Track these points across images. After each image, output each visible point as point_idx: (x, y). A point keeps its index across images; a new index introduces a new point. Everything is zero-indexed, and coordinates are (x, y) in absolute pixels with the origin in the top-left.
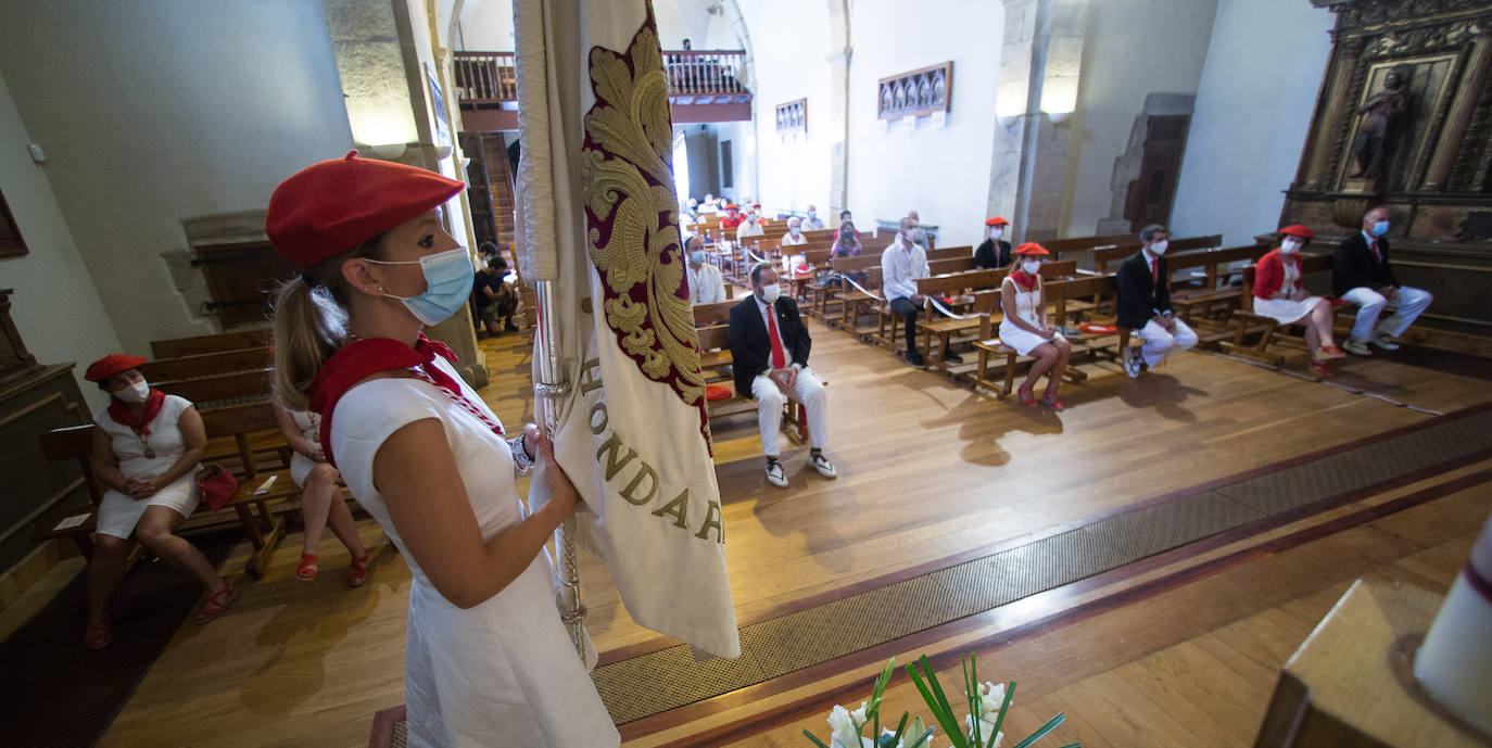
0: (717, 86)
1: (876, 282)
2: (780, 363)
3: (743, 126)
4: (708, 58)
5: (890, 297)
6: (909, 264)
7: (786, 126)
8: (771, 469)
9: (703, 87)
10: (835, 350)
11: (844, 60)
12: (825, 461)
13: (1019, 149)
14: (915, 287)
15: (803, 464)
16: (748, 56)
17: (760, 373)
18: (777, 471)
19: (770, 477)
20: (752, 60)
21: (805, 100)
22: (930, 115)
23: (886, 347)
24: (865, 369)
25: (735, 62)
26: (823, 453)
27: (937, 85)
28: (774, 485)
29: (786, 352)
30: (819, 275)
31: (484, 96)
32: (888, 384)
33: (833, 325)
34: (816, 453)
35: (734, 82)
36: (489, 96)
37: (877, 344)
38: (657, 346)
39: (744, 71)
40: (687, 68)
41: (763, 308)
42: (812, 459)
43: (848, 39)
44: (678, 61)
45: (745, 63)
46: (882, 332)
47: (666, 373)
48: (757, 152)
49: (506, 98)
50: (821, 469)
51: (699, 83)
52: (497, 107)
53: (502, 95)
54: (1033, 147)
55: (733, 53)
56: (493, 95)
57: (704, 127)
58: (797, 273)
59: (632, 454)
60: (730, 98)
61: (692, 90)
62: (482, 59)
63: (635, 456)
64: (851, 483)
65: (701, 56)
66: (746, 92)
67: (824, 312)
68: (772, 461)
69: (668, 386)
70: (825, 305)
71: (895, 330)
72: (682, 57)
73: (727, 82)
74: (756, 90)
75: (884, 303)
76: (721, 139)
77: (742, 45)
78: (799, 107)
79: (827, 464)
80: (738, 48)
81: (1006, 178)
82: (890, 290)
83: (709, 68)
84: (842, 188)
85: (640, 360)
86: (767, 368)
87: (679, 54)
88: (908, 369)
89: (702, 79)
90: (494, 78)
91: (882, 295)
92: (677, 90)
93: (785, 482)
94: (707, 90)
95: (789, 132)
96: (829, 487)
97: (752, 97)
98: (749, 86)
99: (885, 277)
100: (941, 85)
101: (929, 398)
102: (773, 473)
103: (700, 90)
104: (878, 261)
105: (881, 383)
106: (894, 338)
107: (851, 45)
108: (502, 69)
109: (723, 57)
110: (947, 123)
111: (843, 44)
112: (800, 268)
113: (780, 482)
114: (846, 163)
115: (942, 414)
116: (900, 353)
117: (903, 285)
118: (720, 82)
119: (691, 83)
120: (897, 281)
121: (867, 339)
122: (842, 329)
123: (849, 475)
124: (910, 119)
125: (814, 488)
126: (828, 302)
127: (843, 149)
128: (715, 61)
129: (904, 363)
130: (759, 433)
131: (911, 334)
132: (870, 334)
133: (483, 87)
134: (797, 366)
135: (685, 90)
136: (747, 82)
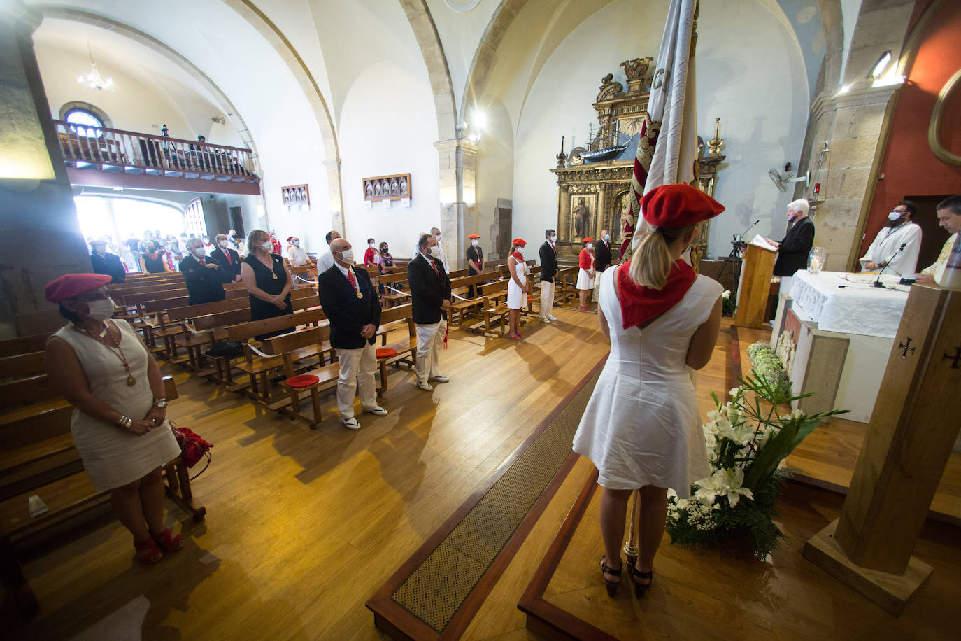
0: (231, 170)
3: (254, 198)
4: (222, 150)
7: (291, 200)
9: (220, 169)
11: (336, 165)
13: (455, 220)
16: (253, 154)
20: (257, 156)
21: (306, 185)
25: (241, 158)
35: (245, 170)
39: (252, 164)
43: (338, 154)
45: (252, 158)
48: (266, 214)
51: (217, 166)
55: (242, 150)
60: (242, 180)
61: (212, 170)
65: (216, 149)
66: (254, 176)
74: (262, 175)
76: (231, 205)
77: (248, 145)
78: (302, 189)
80: (244, 147)
81: (450, 232)
83: (224, 157)
89: (219, 164)
94: (224, 172)
95: (294, 204)
97: (259, 180)
98: (256, 172)
103: (218, 171)
107: (340, 158)
109: (234, 152)
110: (411, 205)
111: (334, 156)
124: (386, 201)
127: (340, 216)
128: (228, 154)
135: (206, 170)
136: (255, 170)
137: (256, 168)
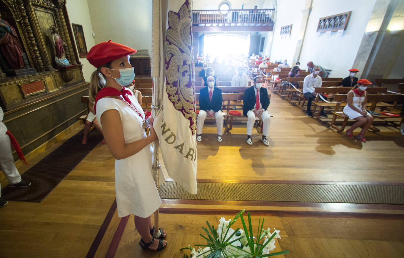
0: (263, 20)
1: (300, 86)
2: (258, 108)
3: (270, 33)
4: (262, 11)
5: (304, 92)
6: (314, 82)
7: (283, 33)
8: (248, 139)
9: (258, 20)
10: (282, 106)
11: (308, 12)
12: (266, 140)
13: (372, 44)
14: (314, 89)
15: (260, 139)
16: (275, 11)
17: (251, 110)
18: (250, 140)
19: (247, 141)
20: (276, 12)
21: (292, 25)
22: (337, 31)
23: (300, 108)
24: (289, 113)
25: (271, 13)
26: (266, 138)
27: (343, 20)
28: (248, 144)
29: (260, 105)
30: (282, 82)
31: (195, 22)
32: (296, 120)
33: (284, 98)
34: (264, 137)
35: (269, 19)
36: (196, 22)
37: (297, 106)
38: (179, 100)
39: (273, 16)
40: (254, 15)
41: (256, 90)
42: (262, 139)
43: (311, 4)
44: (252, 12)
45: (274, 13)
46: (300, 103)
47: (181, 108)
48: (272, 41)
49: (201, 23)
50: (264, 142)
51: (257, 19)
52: (198, 25)
53: (199, 22)
54: (379, 44)
55: (270, 10)
56: (197, 22)
57: (257, 33)
58: (275, 80)
59: (169, 130)
60: (266, 24)
61: (255, 21)
62: (196, 12)
63: (170, 130)
64: (273, 149)
65: (260, 11)
66: (273, 22)
67: (282, 94)
68: (249, 136)
69: (181, 112)
70: (282, 91)
71: (304, 103)
72: (254, 11)
73: (267, 19)
74: (276, 21)
75: (303, 93)
76: (262, 37)
77: (274, 7)
78: (289, 27)
79: (267, 141)
80: (273, 8)
81: (364, 54)
82: (305, 90)
83: (261, 15)
84: (298, 54)
85: (174, 103)
86: (253, 108)
87: (253, 10)
88: (306, 116)
89: (259, 18)
90: (198, 17)
91: (302, 91)
92: (250, 21)
93: (251, 144)
94: (260, 21)
95: (284, 35)
96: (266, 148)
97: (274, 24)
98: (274, 20)
99: (304, 85)
100: (344, 20)
101: (310, 127)
102: (248, 140)
103: (257, 21)
104: (303, 80)
105: (294, 119)
106: (303, 106)
107: (312, 7)
108: (201, 15)
109: (267, 11)
110: (344, 34)
111: (309, 6)
112: (277, 79)
113: (249, 143)
114: (302, 46)
115: (313, 133)
116: (304, 111)
117: (310, 89)
118: (264, 19)
119: (255, 19)
120: (308, 87)
121: (294, 105)
122: (286, 100)
123: (273, 146)
124: (329, 32)
125: (261, 148)
126: (283, 91)
127: (301, 42)
128: (264, 13)
129: (305, 114)
130: (246, 127)
131: (309, 105)
132: (295, 103)
133: (195, 20)
134: (263, 109)
135: (253, 21)
136: (273, 19)
137: (275, 18)
